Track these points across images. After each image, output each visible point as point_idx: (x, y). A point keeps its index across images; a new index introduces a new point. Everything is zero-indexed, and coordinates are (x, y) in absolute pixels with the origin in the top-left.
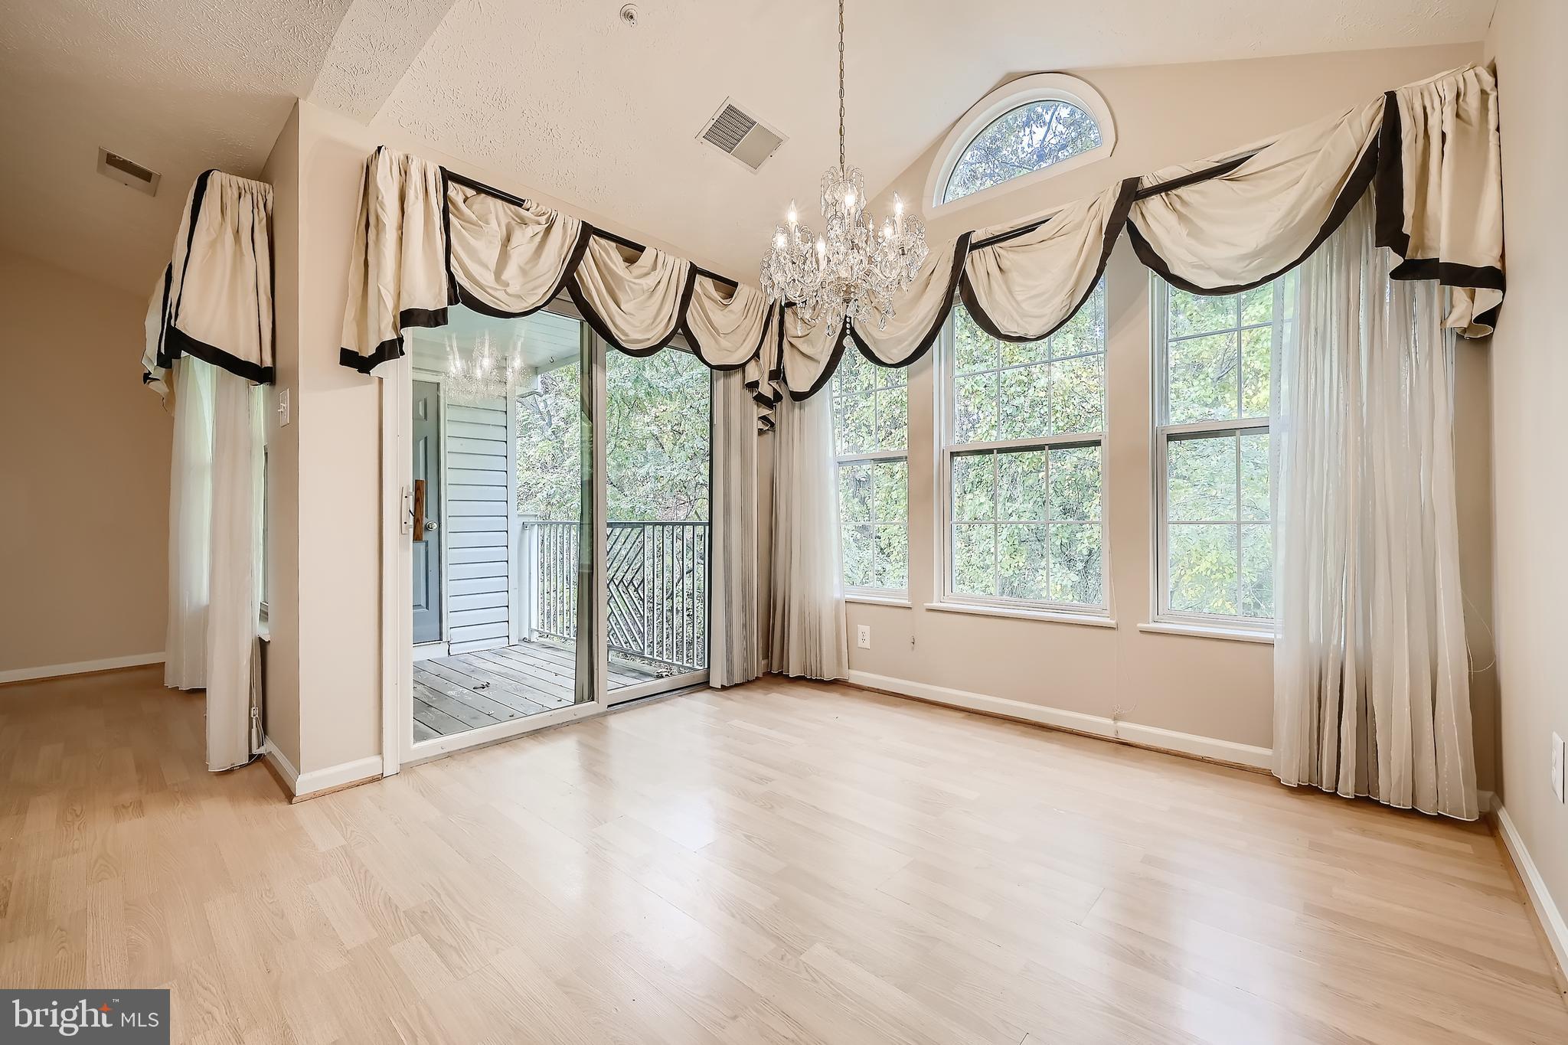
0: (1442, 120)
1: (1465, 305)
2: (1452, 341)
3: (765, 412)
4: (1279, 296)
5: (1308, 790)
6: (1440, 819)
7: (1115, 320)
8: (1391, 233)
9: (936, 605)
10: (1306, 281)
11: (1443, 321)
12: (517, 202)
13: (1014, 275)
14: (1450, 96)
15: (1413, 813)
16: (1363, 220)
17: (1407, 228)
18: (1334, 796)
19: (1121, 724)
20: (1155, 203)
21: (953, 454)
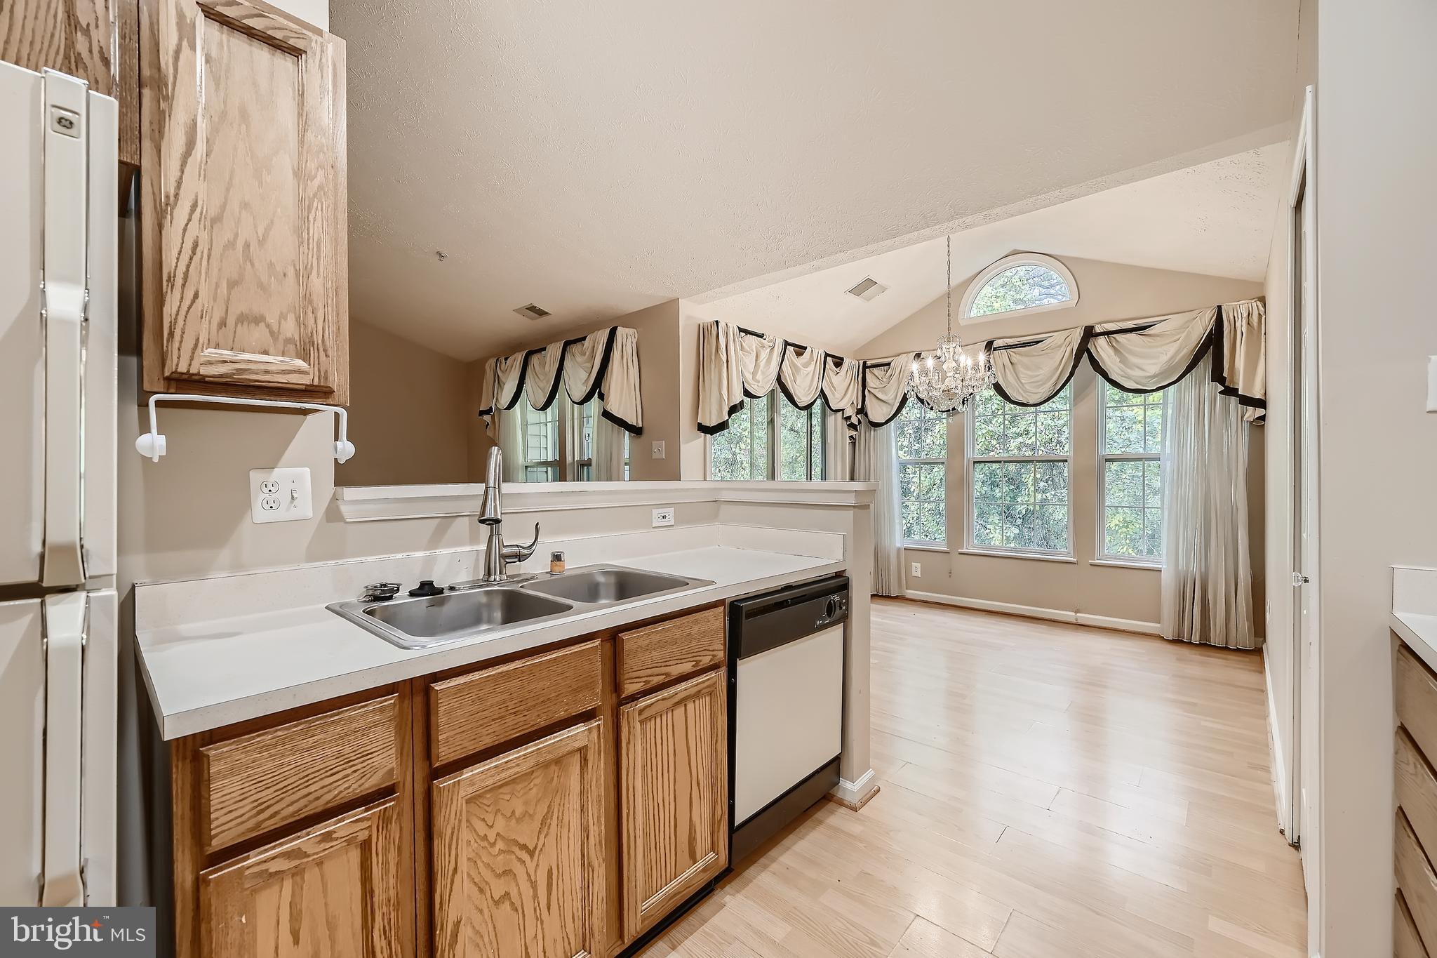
0: (1242, 325)
1: (1252, 413)
2: (1246, 426)
3: (853, 433)
4: (1165, 397)
5: (1177, 641)
6: (1238, 650)
7: (1077, 398)
8: (1218, 376)
9: (965, 550)
10: (1179, 390)
11: (1242, 417)
12: (761, 336)
13: (1020, 368)
14: (1245, 315)
15: (1226, 649)
16: (1205, 366)
17: (1225, 374)
18: (1190, 643)
19: (1078, 614)
20: (1102, 341)
21: (974, 463)
